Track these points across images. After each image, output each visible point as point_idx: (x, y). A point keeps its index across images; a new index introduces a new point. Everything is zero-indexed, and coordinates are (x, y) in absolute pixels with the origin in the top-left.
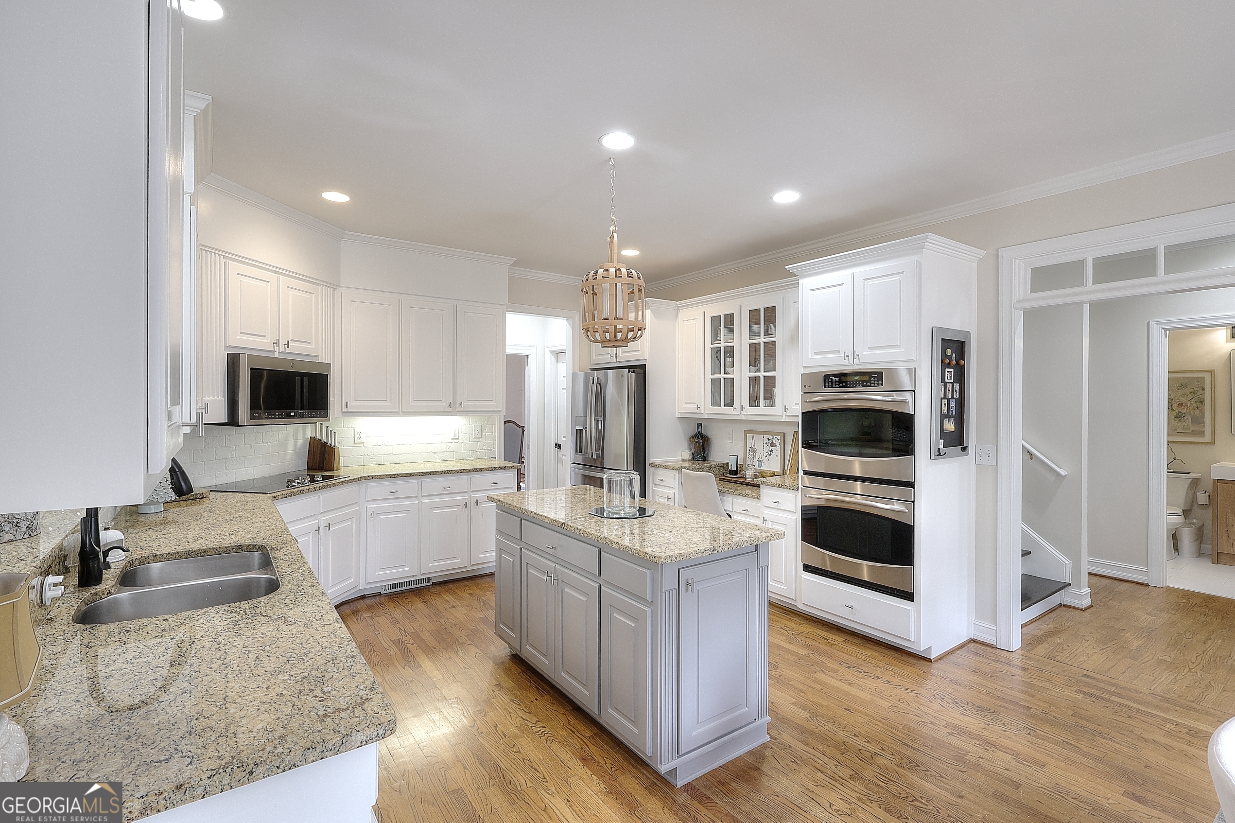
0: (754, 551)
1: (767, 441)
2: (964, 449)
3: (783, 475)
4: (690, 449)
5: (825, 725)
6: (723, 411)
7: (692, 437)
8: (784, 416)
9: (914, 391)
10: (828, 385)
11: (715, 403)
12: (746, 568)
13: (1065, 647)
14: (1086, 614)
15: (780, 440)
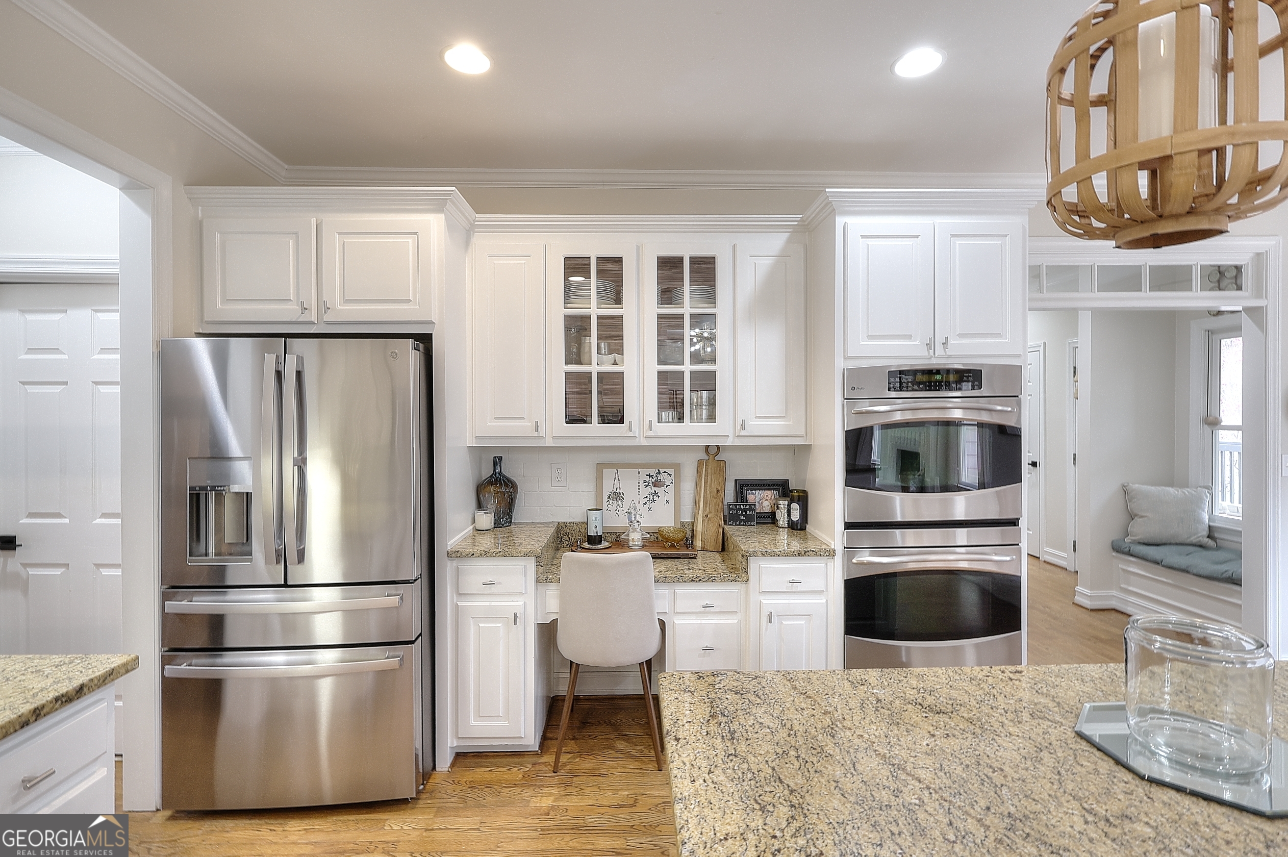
1: (647, 479)
6: (598, 431)
15: (672, 477)
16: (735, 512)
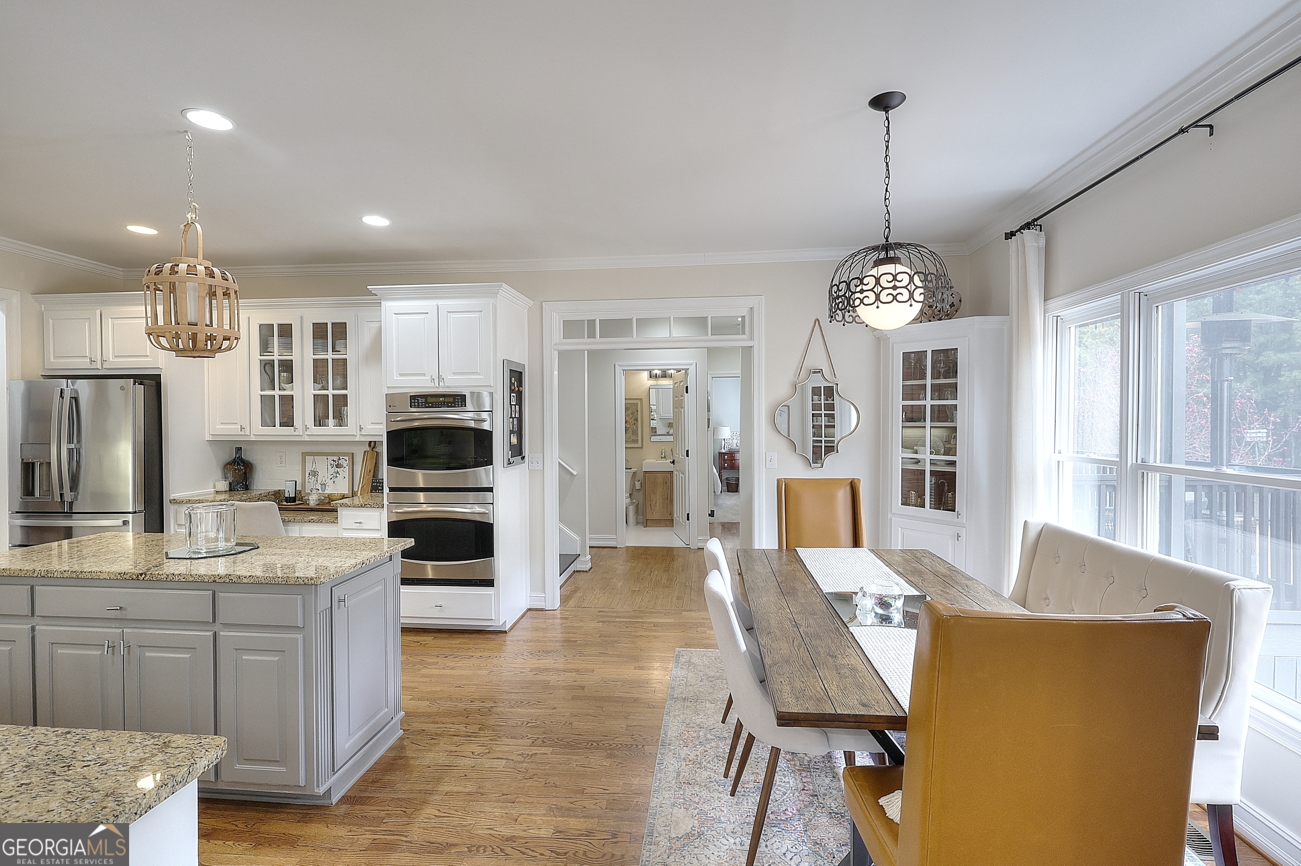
0: (388, 562)
1: (332, 462)
2: (523, 458)
3: (353, 496)
4: (226, 478)
5: (445, 704)
6: (279, 432)
7: (229, 464)
8: (358, 436)
9: (491, 411)
10: (415, 406)
11: (268, 421)
12: (383, 578)
13: (585, 597)
14: (590, 573)
15: (347, 461)
16: (376, 484)
